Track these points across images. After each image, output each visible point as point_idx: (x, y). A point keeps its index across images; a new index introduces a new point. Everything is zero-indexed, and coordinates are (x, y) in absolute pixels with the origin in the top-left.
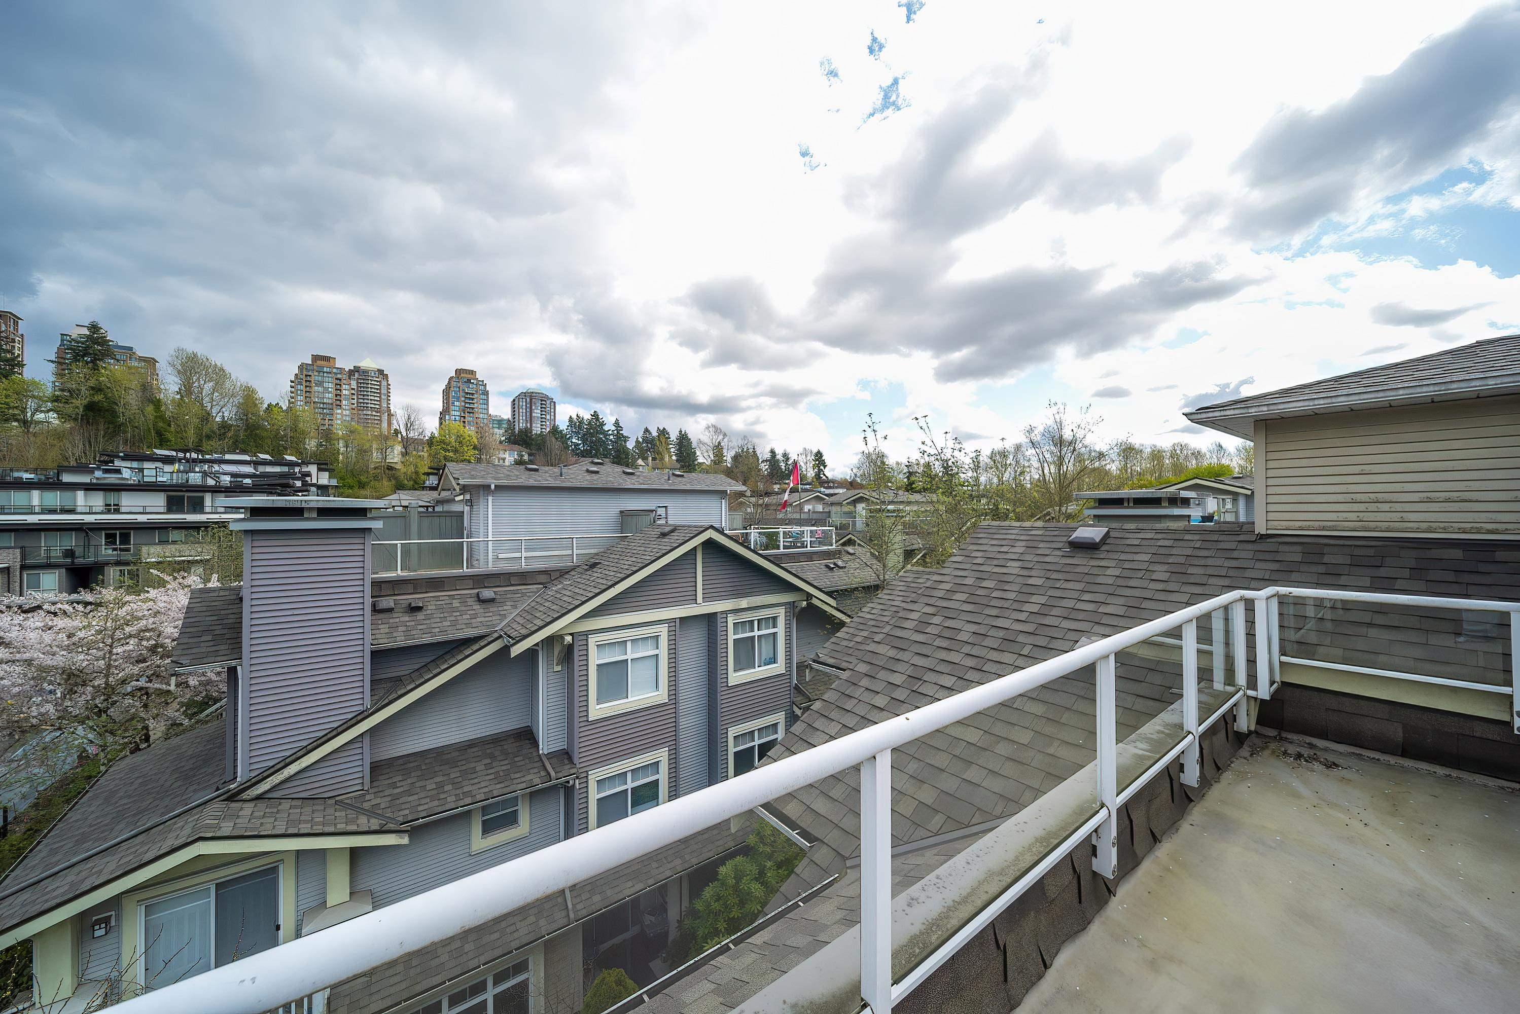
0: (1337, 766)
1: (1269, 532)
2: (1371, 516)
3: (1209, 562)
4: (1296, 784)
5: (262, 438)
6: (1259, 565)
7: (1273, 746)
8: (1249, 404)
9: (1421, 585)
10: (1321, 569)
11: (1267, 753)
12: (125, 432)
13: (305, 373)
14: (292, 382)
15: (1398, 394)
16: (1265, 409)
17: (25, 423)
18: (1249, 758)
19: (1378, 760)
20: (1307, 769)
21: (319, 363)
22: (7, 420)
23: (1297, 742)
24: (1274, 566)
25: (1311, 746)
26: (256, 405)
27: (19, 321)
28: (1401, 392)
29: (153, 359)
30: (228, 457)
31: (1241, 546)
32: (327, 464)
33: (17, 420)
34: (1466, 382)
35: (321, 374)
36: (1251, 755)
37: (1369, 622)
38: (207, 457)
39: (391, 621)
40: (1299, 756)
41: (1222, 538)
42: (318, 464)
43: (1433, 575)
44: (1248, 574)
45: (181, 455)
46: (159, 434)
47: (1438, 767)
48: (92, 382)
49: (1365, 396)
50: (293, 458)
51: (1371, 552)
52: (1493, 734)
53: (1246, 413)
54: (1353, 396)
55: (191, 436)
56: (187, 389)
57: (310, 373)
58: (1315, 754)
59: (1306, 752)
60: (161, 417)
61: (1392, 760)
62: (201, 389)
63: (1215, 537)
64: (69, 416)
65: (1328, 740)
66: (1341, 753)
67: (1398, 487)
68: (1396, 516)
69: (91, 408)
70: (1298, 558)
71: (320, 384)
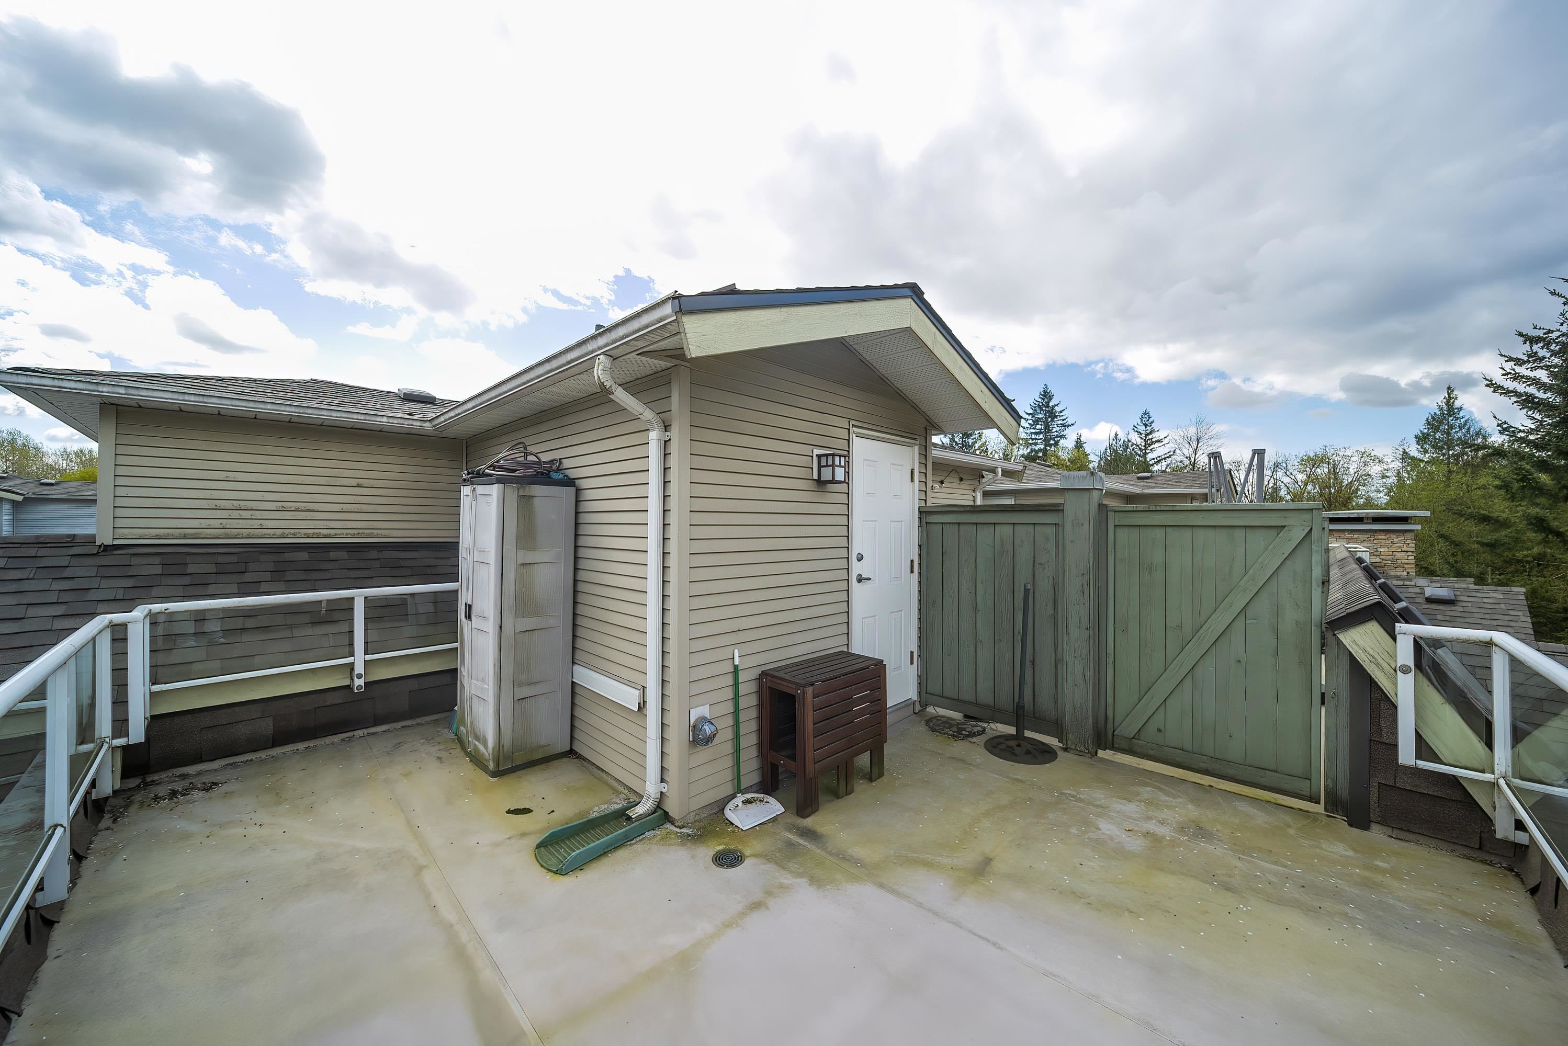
0: (216, 784)
1: (116, 542)
2: (234, 523)
3: (25, 586)
4: (181, 825)
6: (105, 583)
7: (138, 798)
8: (99, 380)
9: (282, 586)
10: (186, 580)
11: (133, 809)
15: (266, 407)
16: (122, 391)
18: (112, 826)
19: (251, 760)
20: (188, 802)
23: (165, 781)
24: (130, 583)
25: (184, 777)
28: (269, 406)
31: (75, 561)
34: (318, 410)
36: (115, 821)
37: (242, 627)
40: (174, 794)
41: (41, 552)
43: (289, 576)
44: (92, 595)
47: (299, 743)
49: (237, 403)
51: (234, 559)
52: (337, 699)
53: (94, 391)
54: (226, 400)
58: (191, 783)
59: (179, 786)
61: (263, 755)
63: (32, 552)
65: (203, 761)
66: (216, 770)
67: (258, 496)
68: (256, 524)
70: (158, 570)
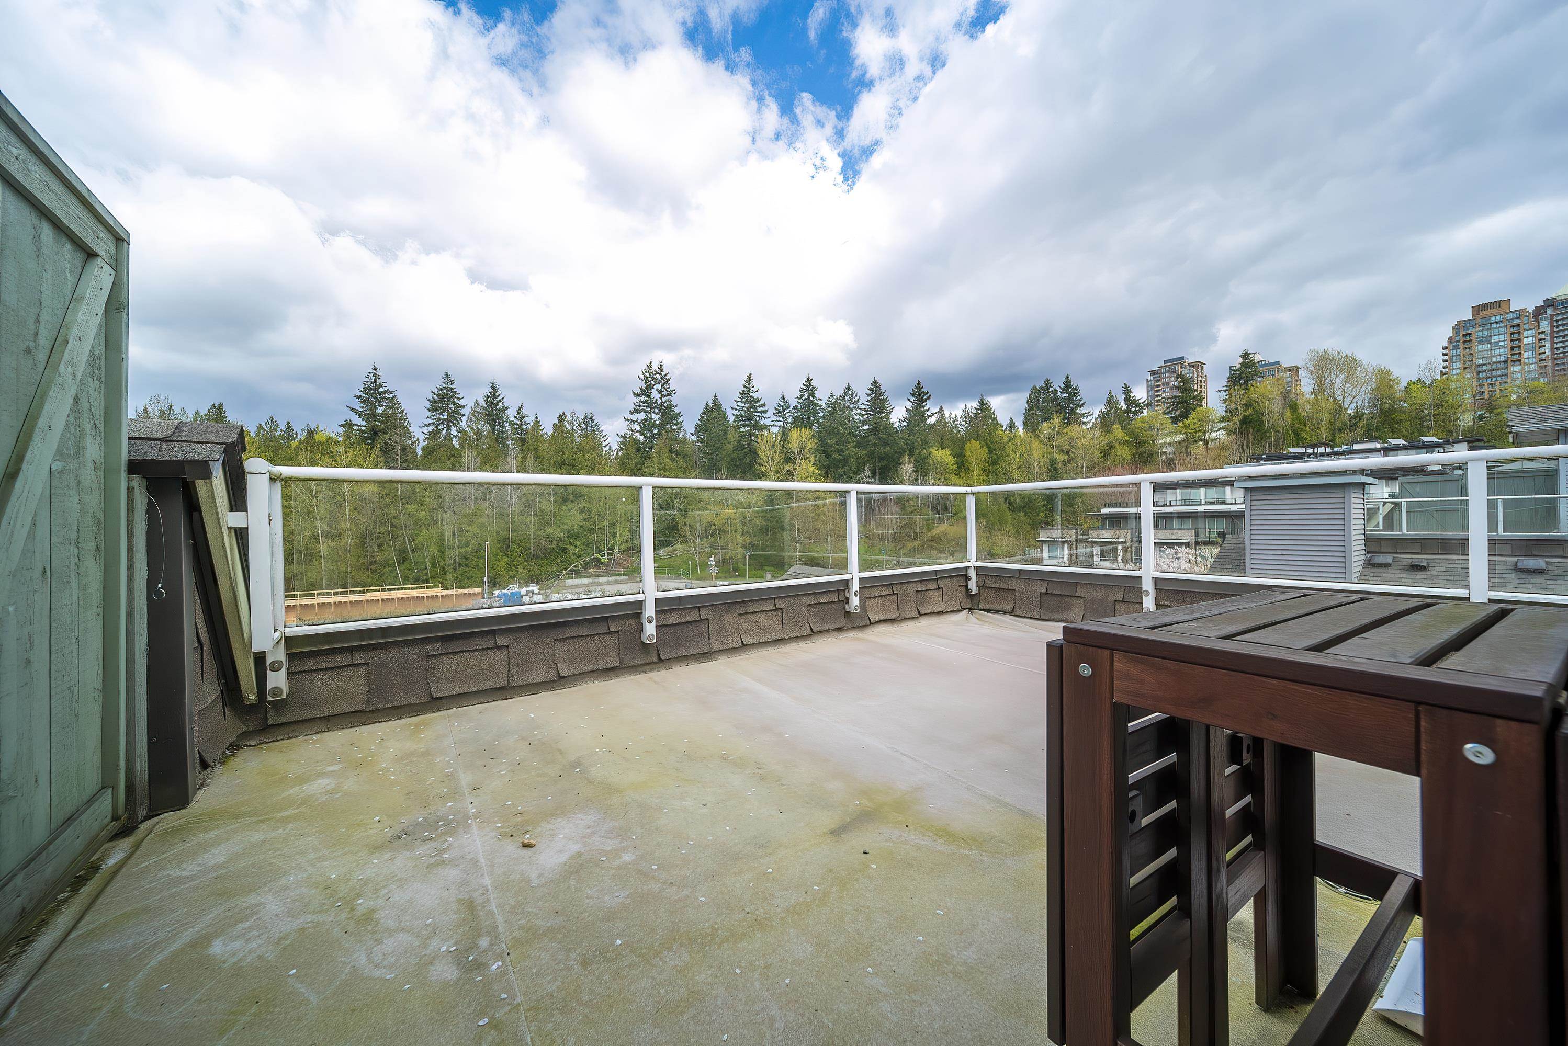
5: (1399, 422)
12: (1270, 437)
13: (1462, 332)
14: (1444, 348)
17: (1206, 442)
21: (1484, 313)
22: (1196, 441)
26: (1390, 387)
27: (1204, 366)
29: (1296, 366)
30: (1356, 447)
32: (1481, 440)
33: (1201, 440)
35: (1488, 327)
38: (1336, 449)
39: (1384, 575)
42: (1469, 442)
45: (1310, 451)
46: (1296, 434)
48: (1244, 401)
50: (1434, 439)
55: (1324, 433)
56: (1320, 387)
57: (1470, 330)
60: (1298, 419)
62: (1332, 383)
64: (1231, 431)
69: (1245, 421)
71: (1487, 340)
